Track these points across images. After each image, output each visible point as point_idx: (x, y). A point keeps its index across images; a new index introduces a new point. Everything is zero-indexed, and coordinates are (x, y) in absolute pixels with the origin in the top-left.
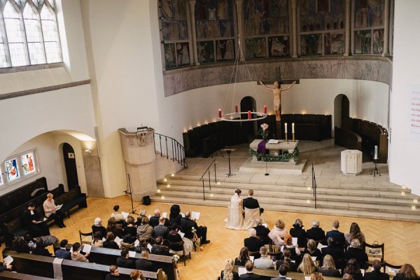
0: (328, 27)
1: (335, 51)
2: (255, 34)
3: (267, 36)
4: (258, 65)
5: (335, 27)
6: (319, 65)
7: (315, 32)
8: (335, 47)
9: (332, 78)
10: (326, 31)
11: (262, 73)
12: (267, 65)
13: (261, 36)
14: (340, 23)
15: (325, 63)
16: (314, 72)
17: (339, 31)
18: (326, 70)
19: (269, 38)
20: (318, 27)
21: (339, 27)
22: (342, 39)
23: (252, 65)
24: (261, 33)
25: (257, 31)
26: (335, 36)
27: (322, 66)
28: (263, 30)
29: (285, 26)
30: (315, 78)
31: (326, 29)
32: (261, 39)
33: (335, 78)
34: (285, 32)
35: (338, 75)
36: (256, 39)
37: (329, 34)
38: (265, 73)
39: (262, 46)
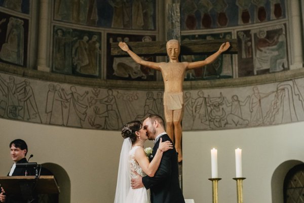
0: (246, 18)
1: (265, 66)
2: (78, 21)
3: (104, 31)
4: (81, 90)
5: (262, 15)
6: (229, 98)
7: (216, 31)
8: (262, 59)
9: (263, 124)
10: (242, 27)
11: (90, 111)
12: (104, 92)
13: (92, 29)
14: (272, 8)
15: (244, 92)
16: (217, 114)
17: (273, 24)
18: (246, 109)
19: (109, 35)
20: (223, 19)
21: (273, 16)
22: (281, 39)
23: (66, 86)
24: (91, 23)
25: (83, 17)
26: (263, 36)
27: (235, 98)
28: (95, 16)
29: (145, 15)
30: (220, 128)
31: (240, 21)
32: (91, 34)
33: (271, 124)
34: (145, 28)
35: (279, 117)
36: (81, 34)
37: (247, 33)
38: (96, 112)
39: (91, 51)
